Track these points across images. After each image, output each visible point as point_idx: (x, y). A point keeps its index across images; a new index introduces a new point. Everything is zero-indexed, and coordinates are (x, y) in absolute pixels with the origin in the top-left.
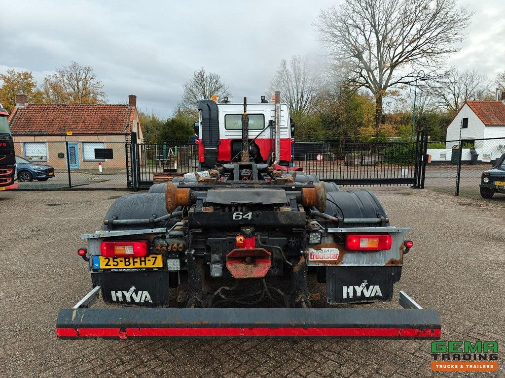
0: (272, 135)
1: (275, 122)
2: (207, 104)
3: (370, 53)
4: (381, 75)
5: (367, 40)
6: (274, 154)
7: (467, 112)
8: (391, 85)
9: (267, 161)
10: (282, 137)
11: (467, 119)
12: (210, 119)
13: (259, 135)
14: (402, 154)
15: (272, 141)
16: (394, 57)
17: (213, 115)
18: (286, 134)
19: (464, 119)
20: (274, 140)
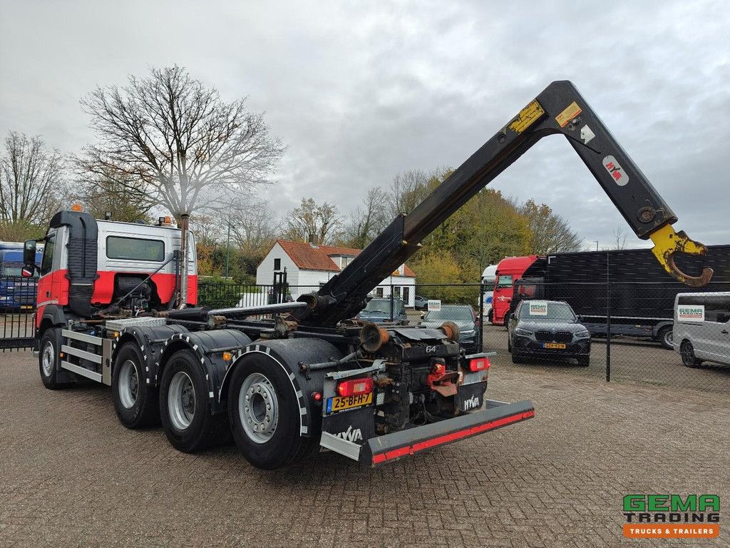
0: (177, 270)
1: (182, 254)
2: (81, 218)
3: (172, 165)
4: (184, 194)
5: (170, 147)
6: (180, 295)
7: (277, 252)
8: (197, 208)
9: (167, 303)
10: (189, 274)
11: (279, 260)
12: (85, 240)
13: (161, 268)
14: (216, 298)
15: (176, 279)
16: (200, 175)
17: (89, 235)
18: (191, 269)
19: (276, 260)
20: (180, 277)
